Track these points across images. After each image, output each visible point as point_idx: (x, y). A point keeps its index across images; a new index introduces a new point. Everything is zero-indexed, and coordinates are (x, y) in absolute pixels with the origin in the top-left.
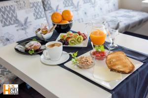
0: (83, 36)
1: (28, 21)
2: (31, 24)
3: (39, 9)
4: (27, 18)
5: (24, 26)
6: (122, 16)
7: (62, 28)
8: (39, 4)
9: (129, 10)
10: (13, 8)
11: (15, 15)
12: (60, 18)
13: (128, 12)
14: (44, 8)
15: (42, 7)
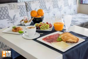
0: (49, 25)
1: (16, 17)
2: (17, 20)
3: (23, 10)
4: (15, 15)
5: (13, 20)
6: (79, 18)
7: (37, 20)
8: (24, 7)
9: (85, 14)
10: (6, 9)
11: (7, 13)
12: (36, 14)
13: (84, 15)
14: (27, 9)
15: (25, 9)
